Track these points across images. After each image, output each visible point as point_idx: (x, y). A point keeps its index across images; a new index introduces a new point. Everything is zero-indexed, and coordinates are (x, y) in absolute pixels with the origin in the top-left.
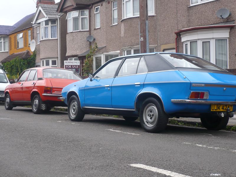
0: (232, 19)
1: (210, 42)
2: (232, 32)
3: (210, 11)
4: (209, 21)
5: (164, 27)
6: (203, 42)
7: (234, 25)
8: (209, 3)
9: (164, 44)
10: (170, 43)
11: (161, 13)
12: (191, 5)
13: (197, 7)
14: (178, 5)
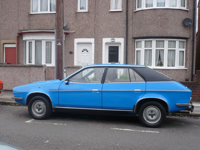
0: (67, 28)
1: (51, 42)
2: (67, 37)
3: (49, 20)
4: (48, 26)
5: (5, 26)
6: (46, 42)
7: (69, 32)
8: (48, 14)
9: (5, 39)
10: (11, 39)
11: (2, 15)
12: (32, 13)
13: (37, 15)
14: (19, 11)
